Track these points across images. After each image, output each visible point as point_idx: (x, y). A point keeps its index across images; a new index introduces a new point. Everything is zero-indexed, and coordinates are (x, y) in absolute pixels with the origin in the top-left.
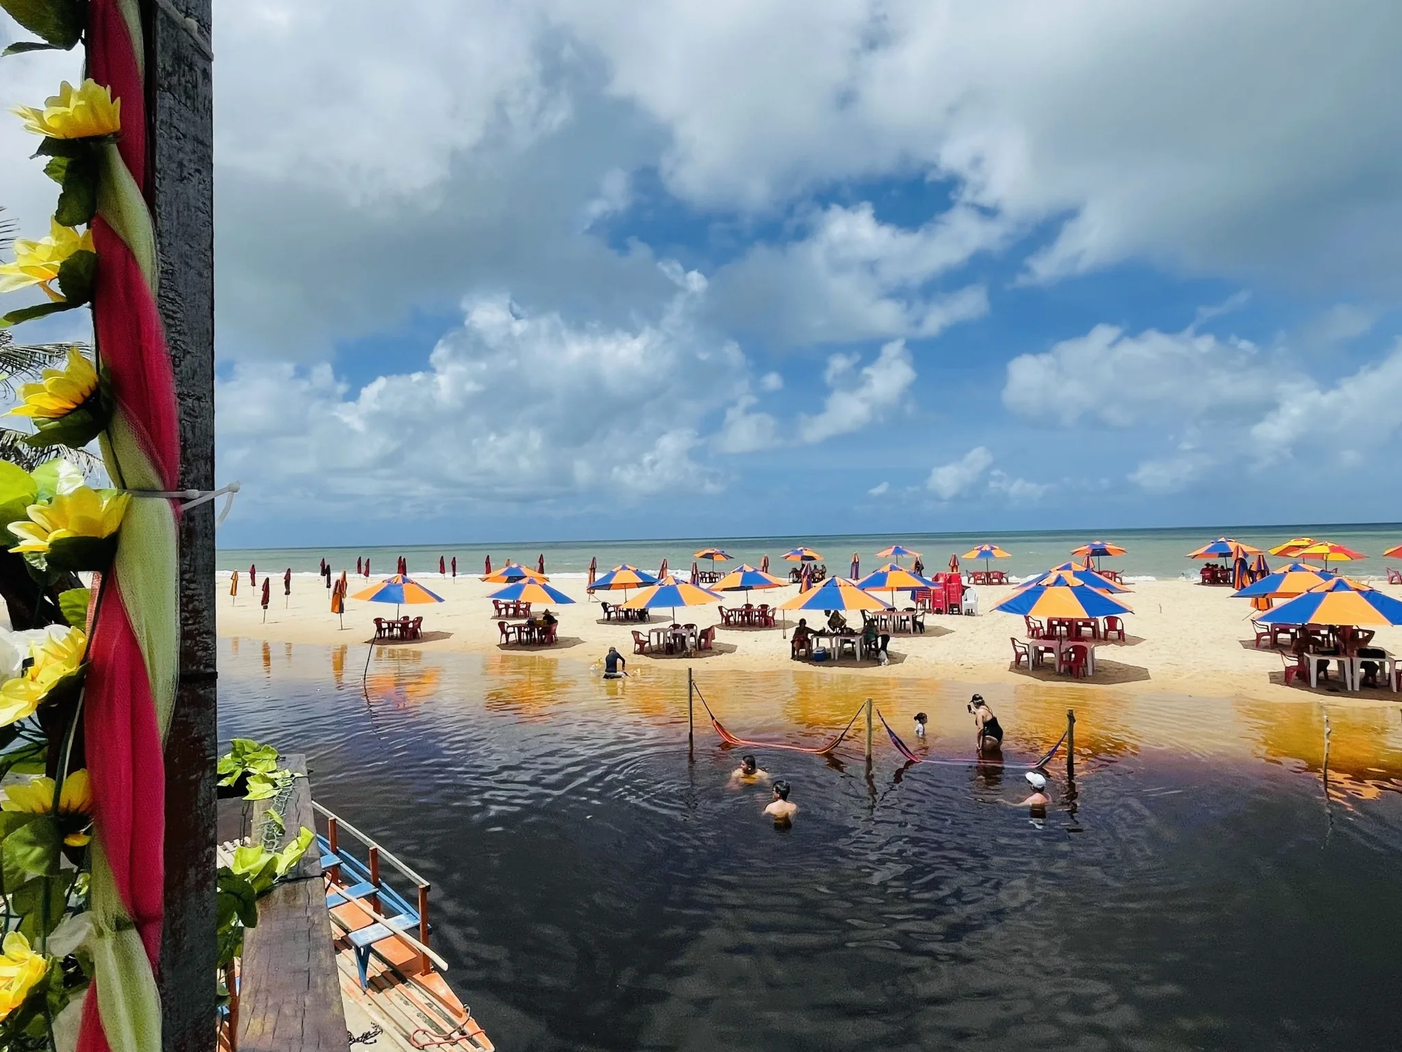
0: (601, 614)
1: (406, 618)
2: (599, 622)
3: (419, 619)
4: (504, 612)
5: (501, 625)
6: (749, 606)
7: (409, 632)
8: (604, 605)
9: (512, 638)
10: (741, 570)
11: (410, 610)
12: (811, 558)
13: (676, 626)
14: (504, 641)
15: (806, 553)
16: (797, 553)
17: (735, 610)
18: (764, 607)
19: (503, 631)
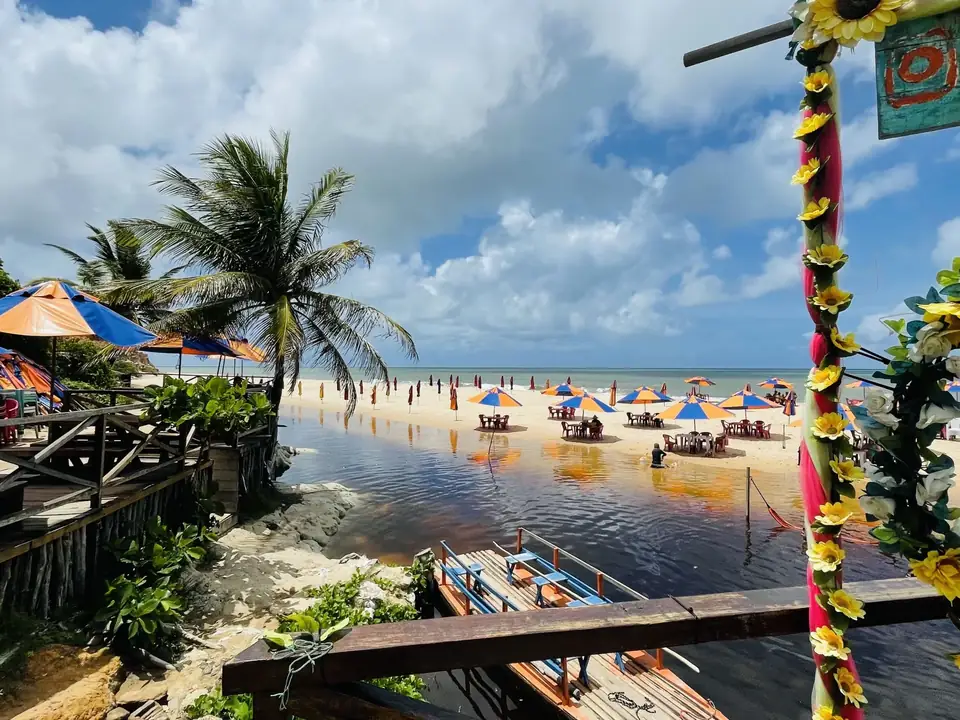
0: (626, 420)
1: (498, 416)
2: (626, 426)
3: (507, 417)
4: (555, 415)
5: (563, 424)
6: (746, 421)
7: (499, 425)
8: (629, 414)
9: (570, 433)
10: (741, 394)
11: (502, 411)
12: (783, 387)
13: (695, 433)
14: (565, 435)
15: (779, 383)
16: (771, 382)
17: (735, 424)
18: (760, 423)
19: (565, 428)
